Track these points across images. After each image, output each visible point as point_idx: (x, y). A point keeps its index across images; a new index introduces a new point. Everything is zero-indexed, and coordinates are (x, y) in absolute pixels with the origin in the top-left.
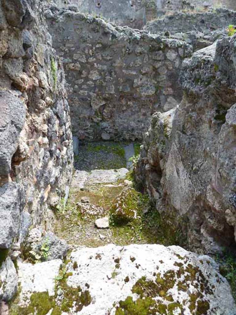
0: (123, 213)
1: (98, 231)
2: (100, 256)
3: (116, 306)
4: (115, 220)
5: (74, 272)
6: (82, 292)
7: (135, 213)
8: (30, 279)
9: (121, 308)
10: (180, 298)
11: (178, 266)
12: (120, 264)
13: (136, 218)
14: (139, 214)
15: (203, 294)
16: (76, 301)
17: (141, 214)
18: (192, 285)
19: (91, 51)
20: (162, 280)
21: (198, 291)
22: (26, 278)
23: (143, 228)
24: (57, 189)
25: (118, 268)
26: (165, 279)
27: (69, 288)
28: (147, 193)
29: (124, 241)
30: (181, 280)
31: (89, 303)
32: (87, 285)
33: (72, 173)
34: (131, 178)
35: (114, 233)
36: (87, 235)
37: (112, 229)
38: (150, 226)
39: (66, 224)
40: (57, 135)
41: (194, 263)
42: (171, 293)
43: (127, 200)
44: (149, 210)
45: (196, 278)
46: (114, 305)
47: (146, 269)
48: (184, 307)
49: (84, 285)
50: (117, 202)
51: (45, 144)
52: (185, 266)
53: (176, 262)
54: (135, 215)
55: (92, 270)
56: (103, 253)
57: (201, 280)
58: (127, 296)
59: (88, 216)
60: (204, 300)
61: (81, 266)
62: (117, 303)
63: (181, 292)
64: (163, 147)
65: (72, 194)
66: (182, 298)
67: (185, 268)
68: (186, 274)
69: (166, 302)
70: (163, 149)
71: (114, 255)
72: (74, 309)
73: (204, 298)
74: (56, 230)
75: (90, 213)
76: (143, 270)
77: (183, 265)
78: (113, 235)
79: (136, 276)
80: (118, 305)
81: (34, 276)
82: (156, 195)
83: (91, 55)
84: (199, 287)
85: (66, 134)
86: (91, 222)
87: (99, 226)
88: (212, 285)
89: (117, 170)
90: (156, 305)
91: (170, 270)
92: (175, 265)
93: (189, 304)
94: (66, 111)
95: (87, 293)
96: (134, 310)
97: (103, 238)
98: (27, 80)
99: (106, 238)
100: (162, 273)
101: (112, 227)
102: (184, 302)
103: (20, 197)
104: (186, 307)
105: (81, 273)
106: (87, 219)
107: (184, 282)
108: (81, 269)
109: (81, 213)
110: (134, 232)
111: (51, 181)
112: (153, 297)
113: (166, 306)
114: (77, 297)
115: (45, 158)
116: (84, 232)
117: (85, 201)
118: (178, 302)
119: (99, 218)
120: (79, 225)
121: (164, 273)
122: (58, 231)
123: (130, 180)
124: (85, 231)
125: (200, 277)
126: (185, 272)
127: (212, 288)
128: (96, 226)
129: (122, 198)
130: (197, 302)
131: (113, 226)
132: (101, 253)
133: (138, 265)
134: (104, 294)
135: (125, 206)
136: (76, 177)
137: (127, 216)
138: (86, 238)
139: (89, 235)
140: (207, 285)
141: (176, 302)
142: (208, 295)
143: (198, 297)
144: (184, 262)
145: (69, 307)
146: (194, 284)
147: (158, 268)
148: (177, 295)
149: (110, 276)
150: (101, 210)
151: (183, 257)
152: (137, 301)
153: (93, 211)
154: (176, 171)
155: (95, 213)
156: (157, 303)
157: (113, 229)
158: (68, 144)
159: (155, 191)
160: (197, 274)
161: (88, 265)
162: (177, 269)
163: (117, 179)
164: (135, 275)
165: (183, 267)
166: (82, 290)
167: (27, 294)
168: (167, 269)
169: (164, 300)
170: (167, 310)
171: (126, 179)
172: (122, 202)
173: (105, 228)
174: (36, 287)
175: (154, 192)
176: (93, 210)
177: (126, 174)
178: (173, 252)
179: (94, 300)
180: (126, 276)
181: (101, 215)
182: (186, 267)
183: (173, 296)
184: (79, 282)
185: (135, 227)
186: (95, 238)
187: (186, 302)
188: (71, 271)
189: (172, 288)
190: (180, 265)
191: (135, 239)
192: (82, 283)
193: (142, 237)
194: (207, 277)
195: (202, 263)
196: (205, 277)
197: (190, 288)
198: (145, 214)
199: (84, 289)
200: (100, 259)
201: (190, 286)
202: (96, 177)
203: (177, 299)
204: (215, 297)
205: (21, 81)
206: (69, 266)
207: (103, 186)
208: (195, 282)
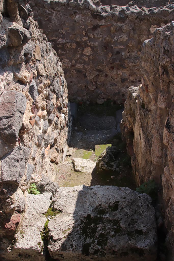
2: (75, 192)
3: (81, 219)
5: (58, 200)
19: (84, 32)
25: (86, 199)
40: (55, 107)
50: (102, 157)
51: (44, 117)
56: (77, 190)
58: (88, 214)
83: (84, 34)
85: (63, 103)
94: (63, 86)
98: (28, 76)
103: (25, 155)
109: (75, 166)
111: (50, 142)
150: (90, 163)
154: (139, 135)
155: (86, 166)
158: (65, 111)
176: (84, 163)
184: (61, 205)
205: (24, 78)
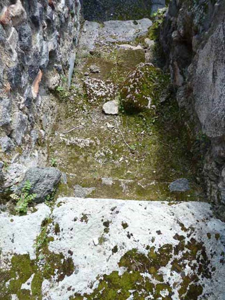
0: (135, 101)
1: (105, 117)
2: (87, 218)
3: (100, 279)
4: (125, 106)
5: (56, 237)
6: (64, 260)
7: (150, 102)
8: (9, 239)
9: (105, 281)
10: (171, 280)
11: (178, 240)
12: (109, 229)
13: (149, 107)
14: (154, 102)
15: (200, 277)
16: (58, 269)
17: (156, 102)
18: (189, 265)
20: (155, 255)
21: (195, 273)
22: (6, 238)
23: (156, 121)
24: (56, 65)
25: (107, 233)
26: (159, 254)
27: (51, 253)
28: (169, 71)
29: (133, 133)
30: (178, 258)
31: (72, 273)
32: (70, 252)
33: (78, 28)
34: (154, 37)
35: (123, 122)
36: (93, 122)
37: (121, 117)
38: (165, 120)
39: (70, 108)
41: (200, 237)
42: (163, 272)
43: (141, 83)
44: (167, 99)
45: (197, 256)
46: (97, 278)
47: (138, 241)
48: (173, 290)
49: (67, 253)
50: (129, 85)
51: (16, 17)
52: (187, 240)
53: (177, 234)
54: (149, 104)
55: (76, 235)
56: (91, 213)
57: (202, 261)
58: (112, 270)
59: (95, 99)
60: (198, 284)
61: (63, 230)
62: (101, 276)
63: (174, 273)
64: (203, 15)
65: (80, 59)
66: (173, 280)
67: (186, 243)
68: (186, 250)
69: (155, 282)
70: (201, 18)
71: (103, 217)
72: (56, 277)
73: (199, 282)
74: (59, 117)
75: (98, 94)
76: (135, 241)
77: (185, 238)
78: (121, 124)
79: (126, 247)
80: (102, 278)
81: (13, 235)
82: (179, 79)
84: (197, 268)
86: (98, 105)
87: (106, 112)
88: (213, 267)
89: (138, 21)
90: (144, 282)
91: (168, 244)
92: (174, 238)
93: (180, 287)
95: (70, 260)
96: (119, 284)
97: (110, 127)
99: (114, 127)
100: (157, 247)
101: (121, 114)
102: (175, 284)
104: (176, 291)
105: (64, 239)
106: (94, 102)
107: (181, 260)
108: (64, 234)
109: (88, 95)
110: (146, 124)
111: (42, 64)
112: (141, 272)
113: (154, 285)
114: (59, 265)
115: (23, 39)
116: (90, 119)
117: (94, 71)
118: (168, 283)
119: (108, 101)
120: (84, 110)
121: (160, 248)
122: (61, 118)
123: (153, 39)
124: (91, 117)
125: (201, 256)
126: (185, 248)
127: (212, 271)
128: (103, 112)
129: (135, 81)
130: (190, 286)
131: (123, 113)
132: (88, 213)
133: (130, 233)
134: (88, 264)
135: (138, 91)
136: (86, 32)
137: (139, 105)
138: (93, 126)
139: (95, 123)
140: (206, 267)
141: (166, 283)
142: (205, 278)
143: (192, 281)
144: (187, 234)
145: (51, 275)
146: (192, 265)
147: (153, 240)
148: (169, 276)
149: (97, 242)
150: (111, 89)
151: (187, 228)
152: (123, 275)
153: (101, 91)
154: (212, 72)
155: (104, 94)
156: (144, 280)
157: (123, 117)
159: (178, 73)
160: (199, 252)
161: (72, 229)
162: (176, 243)
163: (136, 36)
164: (125, 245)
165: (184, 242)
166: (64, 257)
167: (8, 256)
168: (163, 243)
169: (153, 279)
170: (154, 289)
171: (147, 37)
172: (134, 86)
173: (113, 115)
174: (16, 248)
175: (177, 75)
176: (101, 89)
177: (149, 29)
178: (177, 219)
179: (77, 269)
180: (114, 245)
181: (111, 97)
182: (188, 242)
183: (163, 277)
184: (61, 248)
185: (148, 118)
186: (102, 127)
187: (176, 286)
188: (52, 235)
189: (165, 266)
190: (181, 238)
191: (145, 132)
192: (64, 250)
193: (153, 132)
194: (210, 256)
195: (210, 238)
196: (208, 256)
197: (185, 269)
198: (162, 103)
199: (67, 256)
200: (86, 222)
201: (187, 266)
202: (110, 33)
203: (168, 280)
204: (212, 281)
206: (50, 229)
207: (117, 46)
208: (194, 262)
